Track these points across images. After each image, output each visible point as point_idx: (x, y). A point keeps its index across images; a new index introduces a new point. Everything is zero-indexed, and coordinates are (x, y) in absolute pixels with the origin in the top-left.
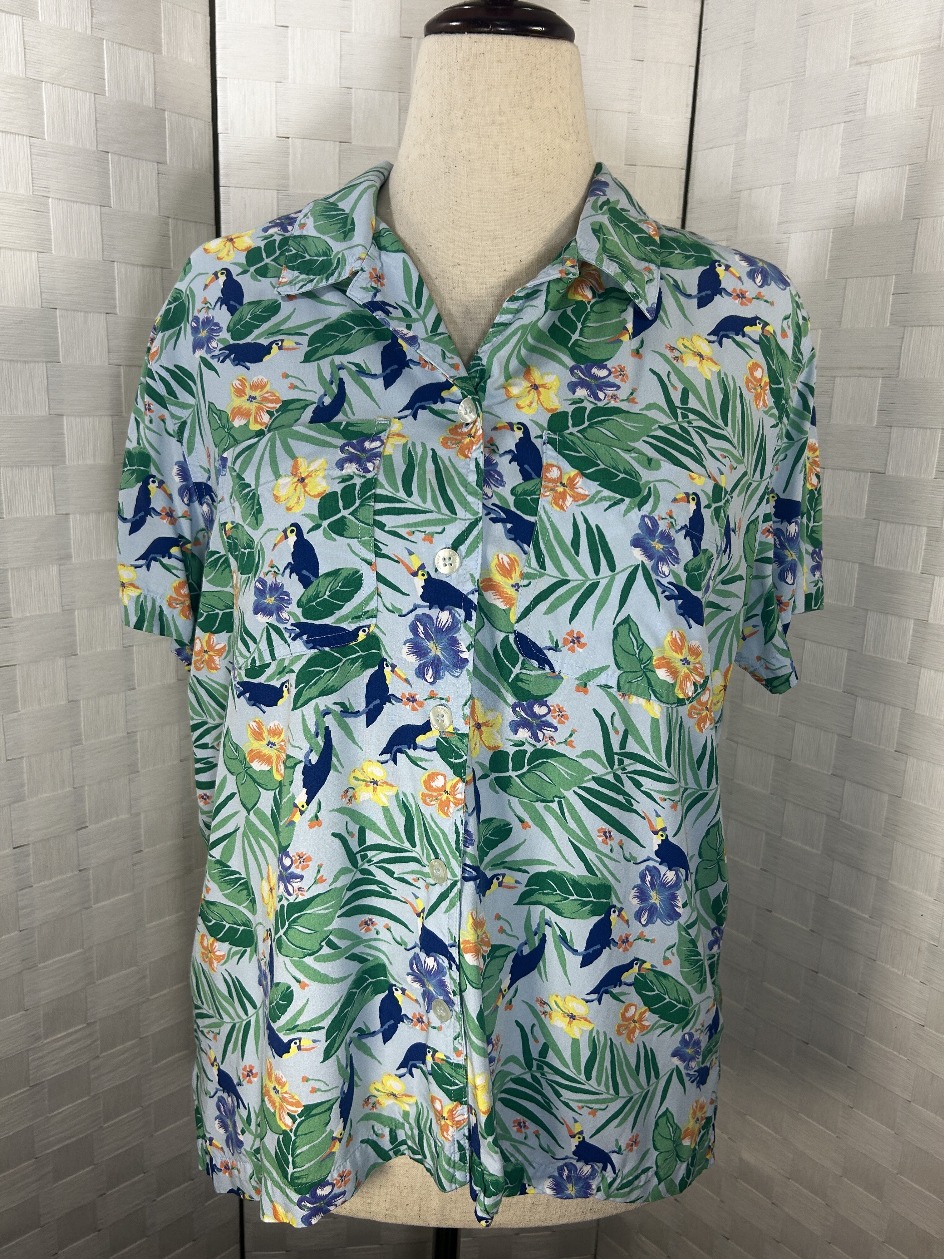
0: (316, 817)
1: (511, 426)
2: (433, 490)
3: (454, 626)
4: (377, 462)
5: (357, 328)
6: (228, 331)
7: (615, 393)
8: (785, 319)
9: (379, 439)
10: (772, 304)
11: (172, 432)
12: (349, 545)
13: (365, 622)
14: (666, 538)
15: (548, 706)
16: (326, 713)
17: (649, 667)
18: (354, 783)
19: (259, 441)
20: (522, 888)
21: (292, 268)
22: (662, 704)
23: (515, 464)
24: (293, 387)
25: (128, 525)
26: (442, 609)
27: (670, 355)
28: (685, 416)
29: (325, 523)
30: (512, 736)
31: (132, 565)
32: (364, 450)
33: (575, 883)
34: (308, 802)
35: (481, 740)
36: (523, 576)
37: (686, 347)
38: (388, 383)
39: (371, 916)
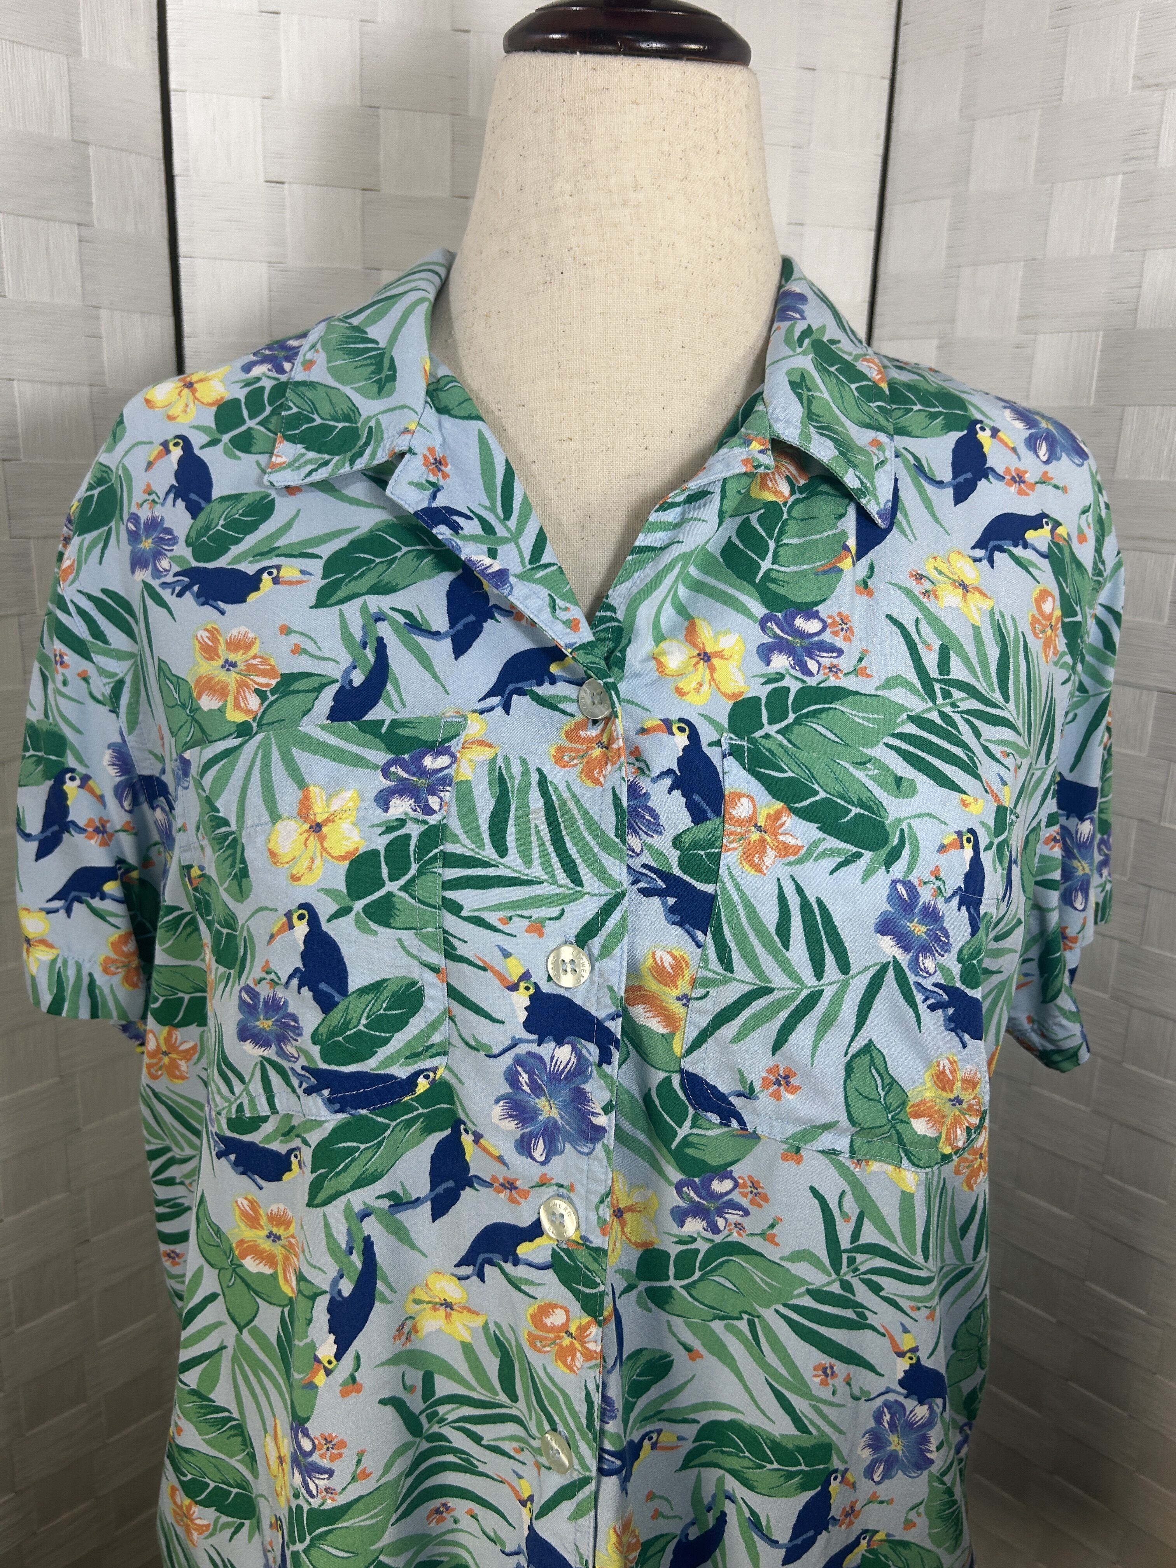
0: (353, 1378)
1: (667, 724)
2: (542, 844)
3: (580, 1071)
4: (446, 795)
5: (404, 549)
6: (188, 544)
7: (836, 662)
8: (1083, 512)
9: (447, 751)
10: (1065, 490)
11: (100, 697)
12: (400, 940)
13: (428, 1063)
14: (931, 915)
15: (733, 1179)
16: (365, 1215)
17: (900, 1116)
18: (412, 1308)
19: (242, 745)
20: (688, 1446)
21: (293, 440)
22: (919, 1170)
23: (677, 793)
24: (298, 650)
25: (34, 846)
26: (560, 1043)
27: (916, 588)
28: (947, 695)
29: (359, 906)
30: (675, 1229)
31: (42, 909)
32: (423, 772)
33: (776, 1446)
34: (338, 1356)
35: (624, 1233)
36: (694, 982)
37: (940, 573)
38: (460, 648)
39: (444, 1500)
